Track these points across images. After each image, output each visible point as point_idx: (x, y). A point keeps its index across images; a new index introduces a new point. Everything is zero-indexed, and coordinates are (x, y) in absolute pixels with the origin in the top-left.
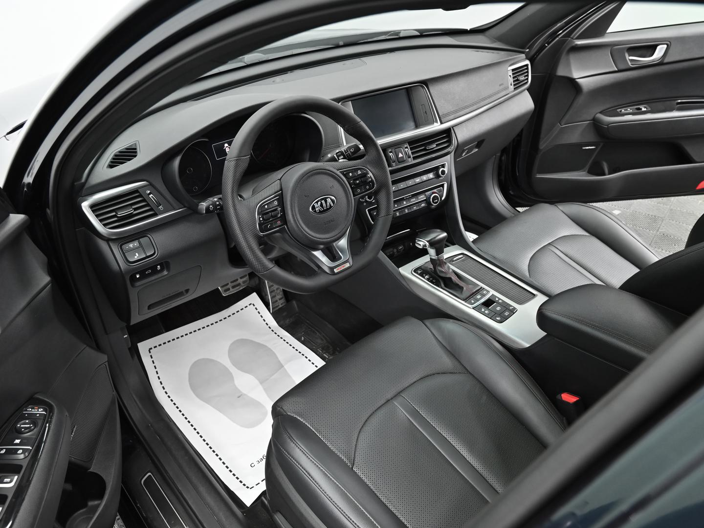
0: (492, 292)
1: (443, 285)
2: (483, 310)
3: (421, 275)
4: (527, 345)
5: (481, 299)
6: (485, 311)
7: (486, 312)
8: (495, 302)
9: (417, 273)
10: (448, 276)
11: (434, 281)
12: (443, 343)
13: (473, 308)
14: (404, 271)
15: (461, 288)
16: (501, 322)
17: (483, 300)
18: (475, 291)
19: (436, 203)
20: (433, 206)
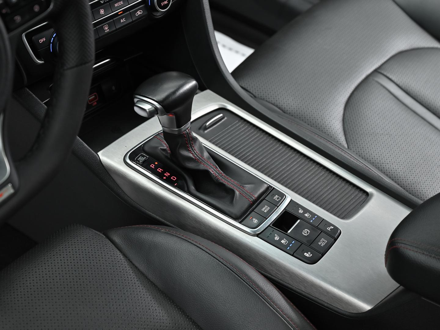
0: (290, 196)
1: (192, 188)
2: (277, 238)
3: (145, 165)
4: (367, 307)
5: (270, 213)
6: (280, 240)
7: (283, 242)
8: (297, 219)
9: (137, 162)
10: (202, 167)
11: (174, 178)
12: (150, 276)
13: (258, 235)
14: (108, 157)
15: (231, 192)
16: (312, 261)
17: (274, 216)
18: (256, 196)
19: (165, 6)
20: (158, 14)
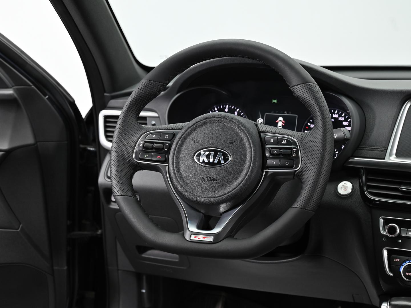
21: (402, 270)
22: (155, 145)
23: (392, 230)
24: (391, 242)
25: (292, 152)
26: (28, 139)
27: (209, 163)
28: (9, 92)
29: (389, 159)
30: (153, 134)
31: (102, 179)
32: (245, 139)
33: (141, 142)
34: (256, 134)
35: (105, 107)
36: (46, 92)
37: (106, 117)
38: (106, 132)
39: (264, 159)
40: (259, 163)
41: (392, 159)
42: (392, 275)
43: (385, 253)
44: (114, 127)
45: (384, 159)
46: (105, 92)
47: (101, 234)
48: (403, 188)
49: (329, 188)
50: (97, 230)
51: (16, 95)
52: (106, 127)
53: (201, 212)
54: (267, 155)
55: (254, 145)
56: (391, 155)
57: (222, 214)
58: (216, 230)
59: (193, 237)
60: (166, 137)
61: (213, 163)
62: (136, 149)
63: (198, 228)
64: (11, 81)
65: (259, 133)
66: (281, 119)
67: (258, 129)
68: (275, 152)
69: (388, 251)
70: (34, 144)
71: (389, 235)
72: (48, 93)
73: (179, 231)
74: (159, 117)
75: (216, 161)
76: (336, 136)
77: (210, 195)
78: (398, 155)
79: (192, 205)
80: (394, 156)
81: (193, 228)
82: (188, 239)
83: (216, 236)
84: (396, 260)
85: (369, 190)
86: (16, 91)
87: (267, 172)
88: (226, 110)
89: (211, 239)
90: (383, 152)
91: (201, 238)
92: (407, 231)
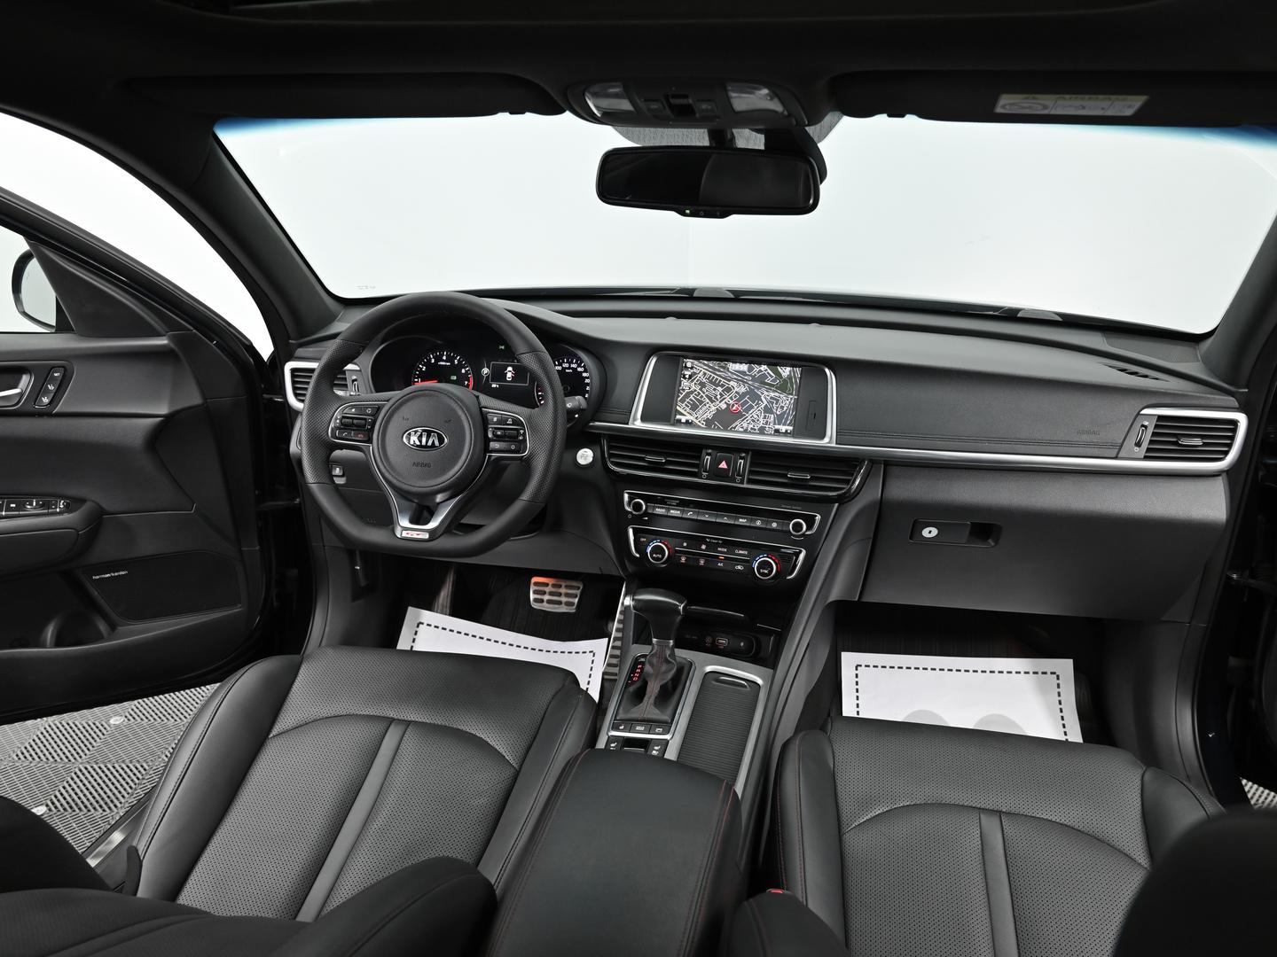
19: (764, 575)
21: (649, 549)
22: (355, 421)
23: (637, 507)
24: (637, 520)
25: (519, 434)
26: (193, 398)
27: (421, 446)
28: (163, 341)
29: (633, 424)
30: (353, 406)
31: (293, 448)
32: (463, 417)
33: (338, 415)
34: (475, 410)
35: (291, 358)
36: (213, 336)
37: (293, 371)
38: (294, 389)
39: (487, 441)
40: (480, 446)
41: (638, 424)
42: (638, 556)
43: (631, 531)
44: (306, 389)
45: (627, 424)
46: (289, 338)
47: (300, 504)
48: (649, 458)
49: (567, 456)
50: (294, 498)
51: (172, 346)
52: (294, 382)
53: (413, 502)
54: (490, 436)
55: (474, 425)
56: (635, 420)
57: (439, 504)
58: (433, 524)
59: (405, 534)
60: (369, 411)
61: (426, 446)
62: (332, 425)
63: (411, 522)
64: (163, 326)
65: (480, 408)
66: (510, 369)
67: (479, 403)
68: (499, 433)
69: (634, 529)
70: (203, 404)
71: (634, 513)
72: (216, 338)
73: (388, 526)
74: (360, 371)
75: (430, 443)
76: (569, 405)
77: (423, 483)
78: (644, 419)
79: (403, 494)
80: (639, 420)
81: (405, 522)
82: (399, 536)
83: (432, 532)
84: (642, 540)
85: (612, 460)
86: (172, 338)
87: (490, 456)
88: (444, 358)
89: (426, 536)
90: (626, 415)
91: (414, 535)
92: (654, 508)
